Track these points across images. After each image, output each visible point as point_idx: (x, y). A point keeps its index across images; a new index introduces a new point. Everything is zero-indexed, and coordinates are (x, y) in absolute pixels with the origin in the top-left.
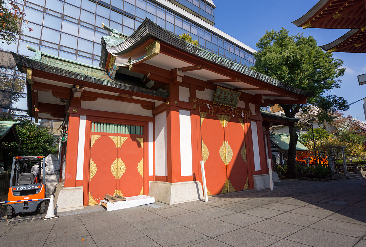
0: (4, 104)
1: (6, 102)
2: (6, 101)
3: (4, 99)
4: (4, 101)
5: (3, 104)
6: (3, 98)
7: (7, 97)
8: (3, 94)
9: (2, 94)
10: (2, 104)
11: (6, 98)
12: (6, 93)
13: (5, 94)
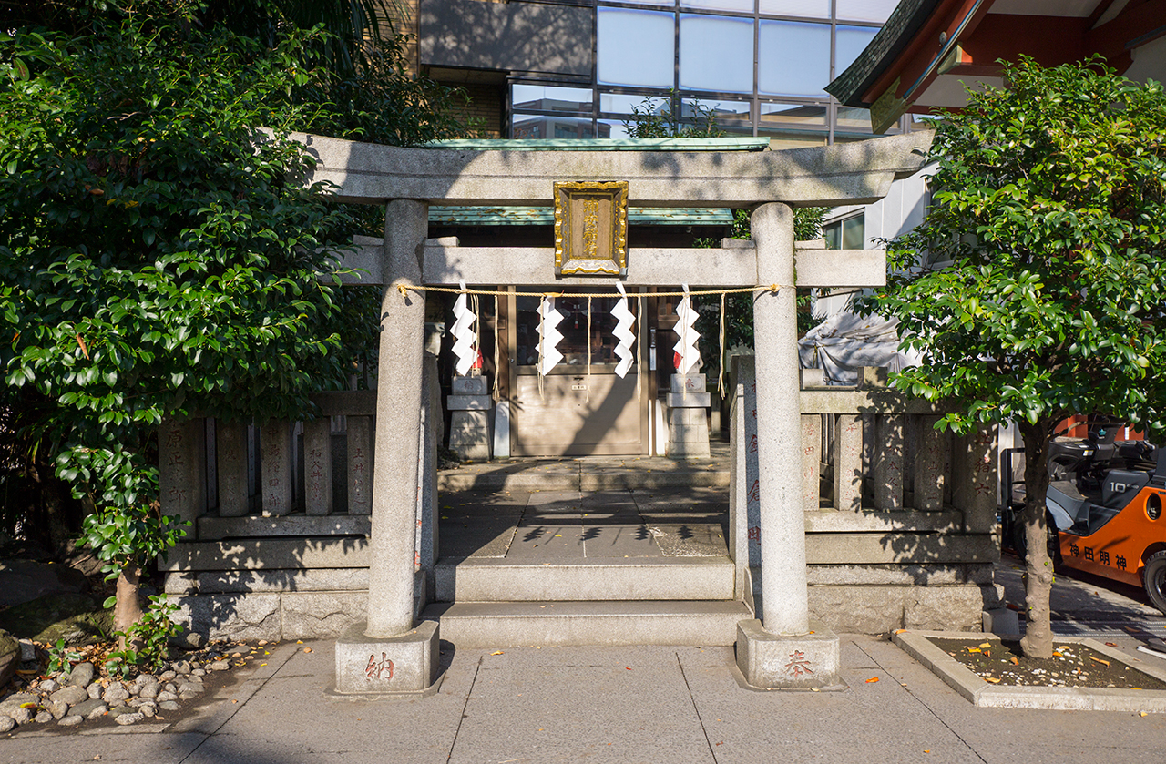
0: (575, 68)
1: (582, 58)
2: (582, 49)
3: (573, 41)
4: (573, 54)
5: (571, 64)
6: (569, 37)
7: (581, 30)
8: (568, 18)
9: (565, 17)
10: (569, 68)
11: (579, 37)
12: (575, 10)
13: (574, 16)
